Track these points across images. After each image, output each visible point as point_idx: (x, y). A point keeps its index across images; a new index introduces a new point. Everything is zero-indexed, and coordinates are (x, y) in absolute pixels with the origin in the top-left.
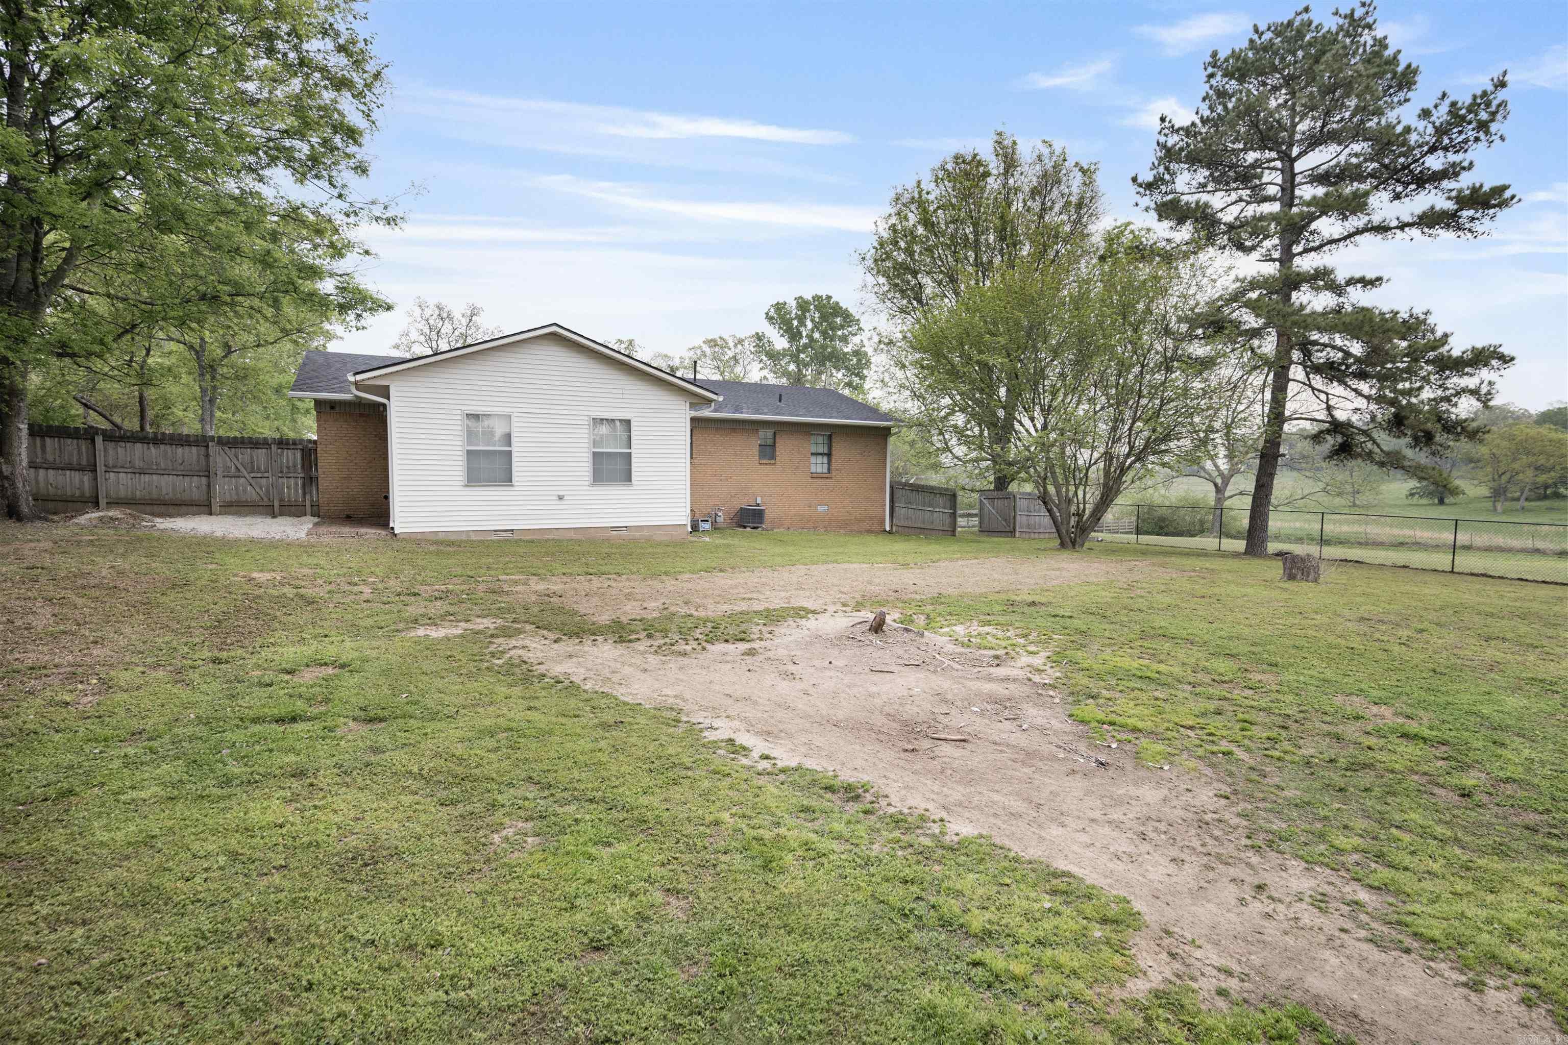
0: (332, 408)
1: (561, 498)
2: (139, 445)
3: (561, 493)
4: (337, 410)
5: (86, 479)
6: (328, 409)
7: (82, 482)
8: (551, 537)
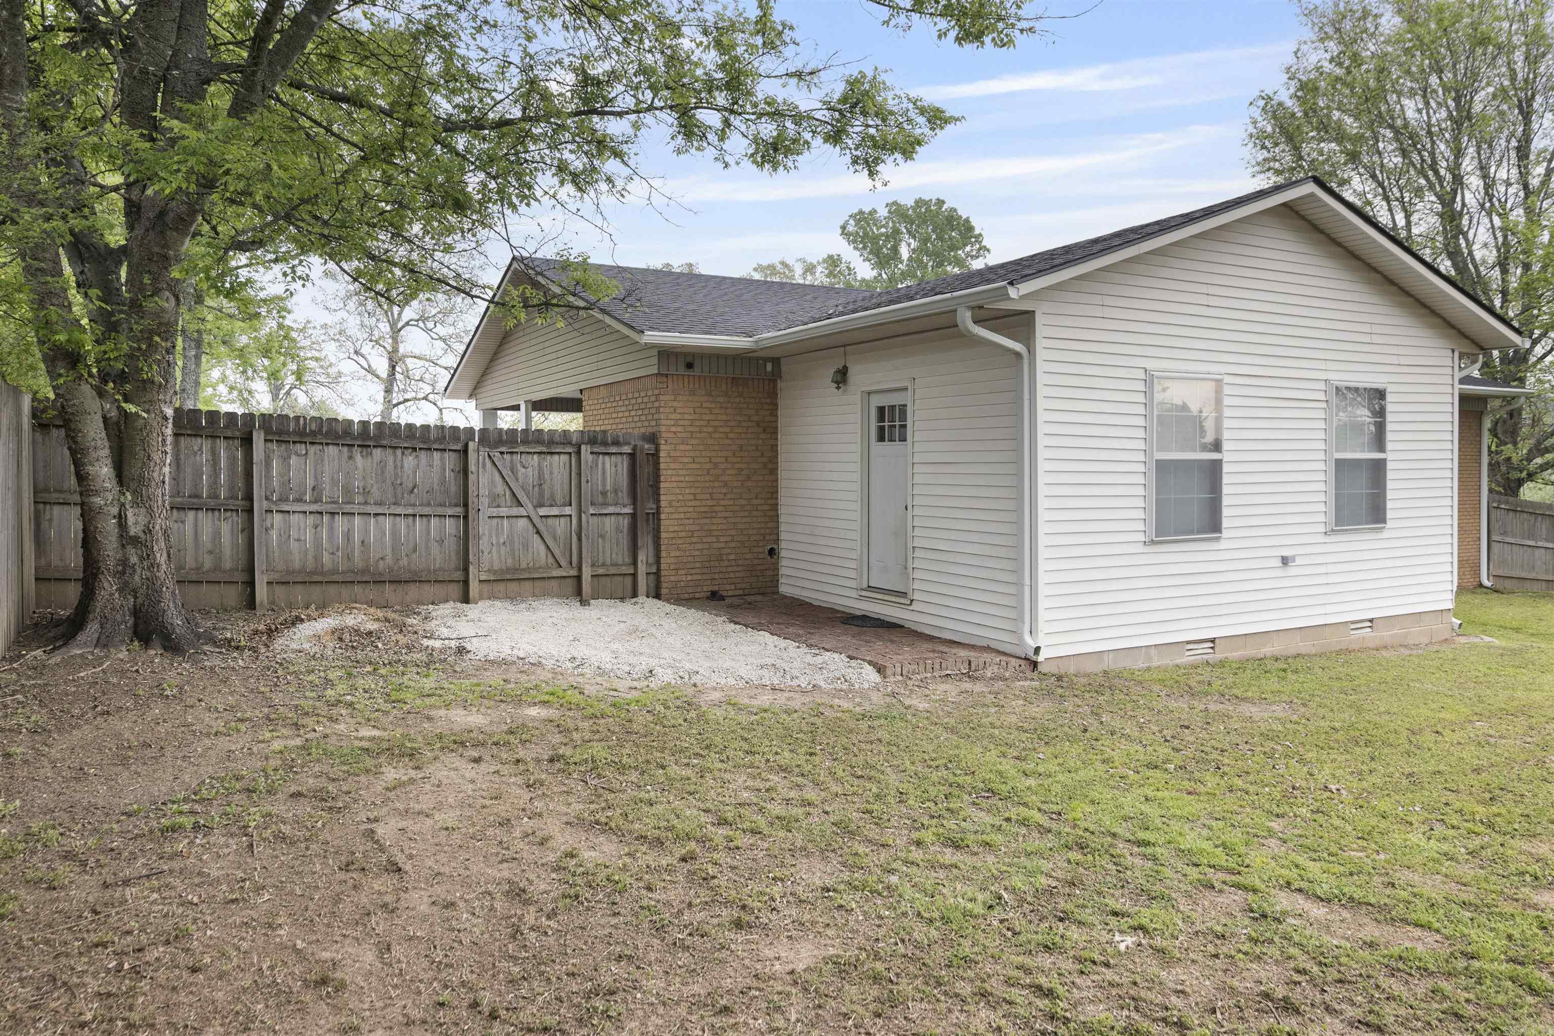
0: (690, 366)
1: (1285, 561)
2: (332, 450)
3: (1286, 553)
4: (697, 371)
5: (225, 528)
6: (682, 370)
7: (217, 534)
8: (1268, 650)
